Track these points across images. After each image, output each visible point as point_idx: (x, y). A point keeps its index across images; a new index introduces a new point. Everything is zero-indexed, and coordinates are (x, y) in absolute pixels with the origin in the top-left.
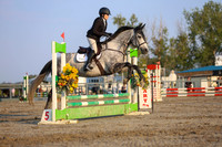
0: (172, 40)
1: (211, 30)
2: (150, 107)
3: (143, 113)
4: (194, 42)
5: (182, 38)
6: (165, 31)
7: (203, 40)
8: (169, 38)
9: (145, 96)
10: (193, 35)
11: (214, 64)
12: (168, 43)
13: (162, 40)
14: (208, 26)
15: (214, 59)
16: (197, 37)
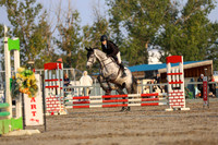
0: (85, 29)
1: (140, 14)
2: (41, 122)
3: (30, 132)
4: (118, 32)
5: (100, 26)
6: (76, 16)
7: (130, 28)
8: (82, 25)
9: (33, 107)
10: (115, 21)
11: (146, 62)
12: (81, 33)
13: (72, 29)
14: (137, 8)
15: (146, 55)
16: (121, 24)
